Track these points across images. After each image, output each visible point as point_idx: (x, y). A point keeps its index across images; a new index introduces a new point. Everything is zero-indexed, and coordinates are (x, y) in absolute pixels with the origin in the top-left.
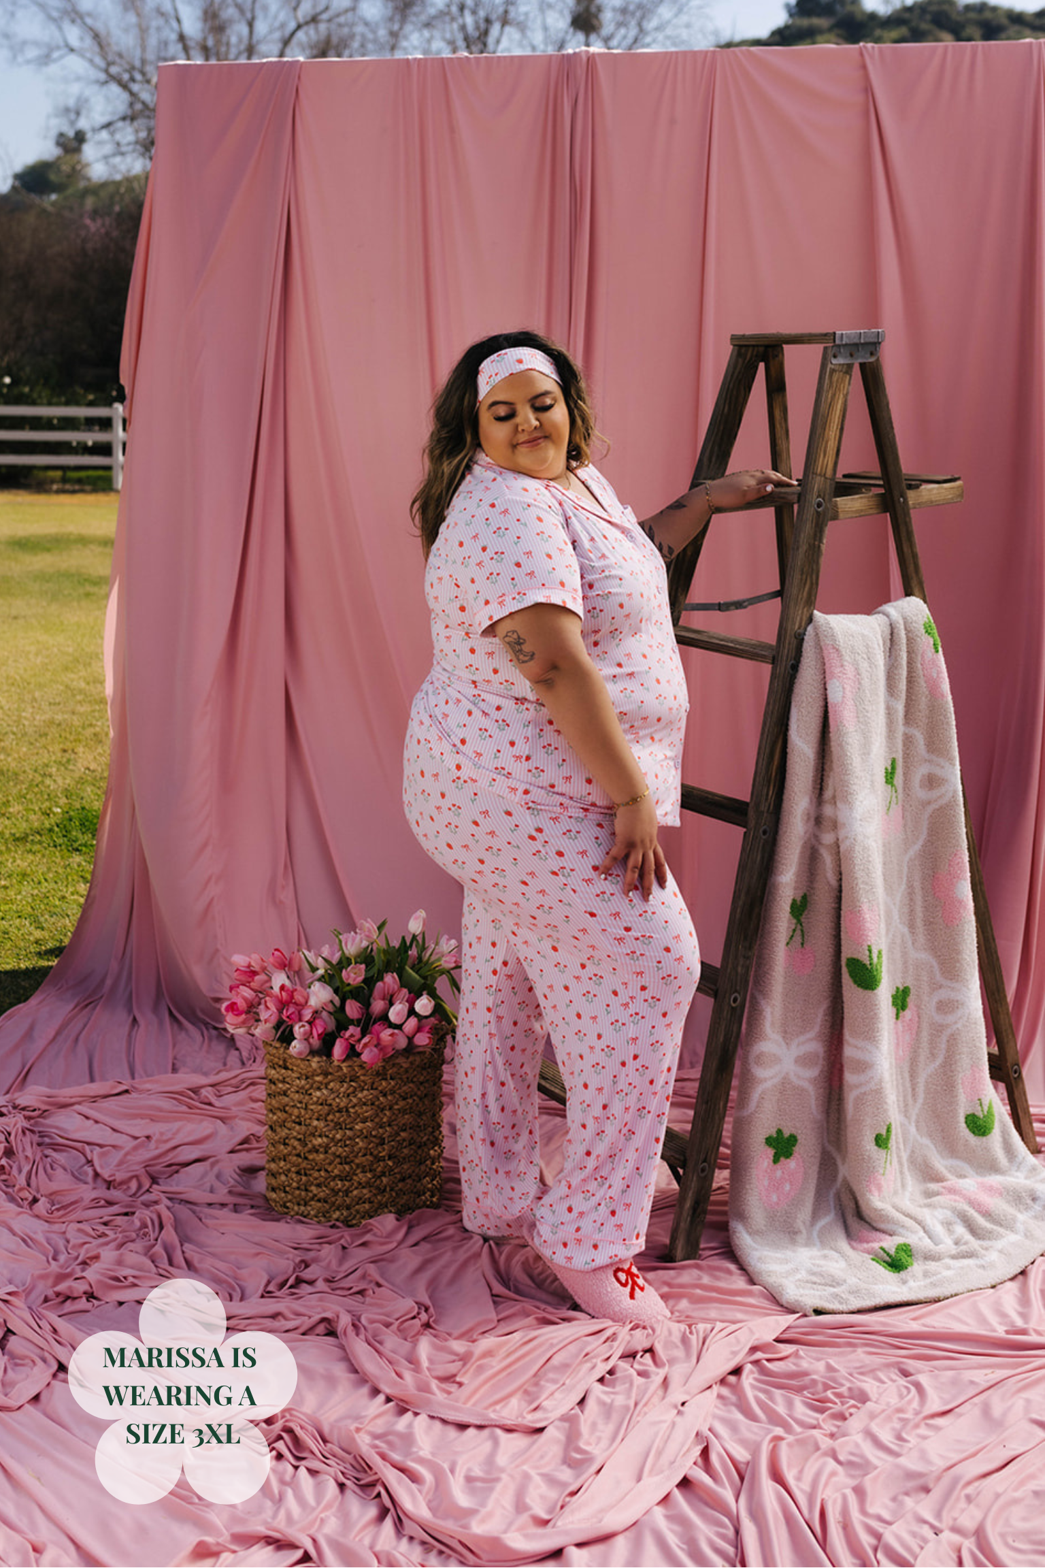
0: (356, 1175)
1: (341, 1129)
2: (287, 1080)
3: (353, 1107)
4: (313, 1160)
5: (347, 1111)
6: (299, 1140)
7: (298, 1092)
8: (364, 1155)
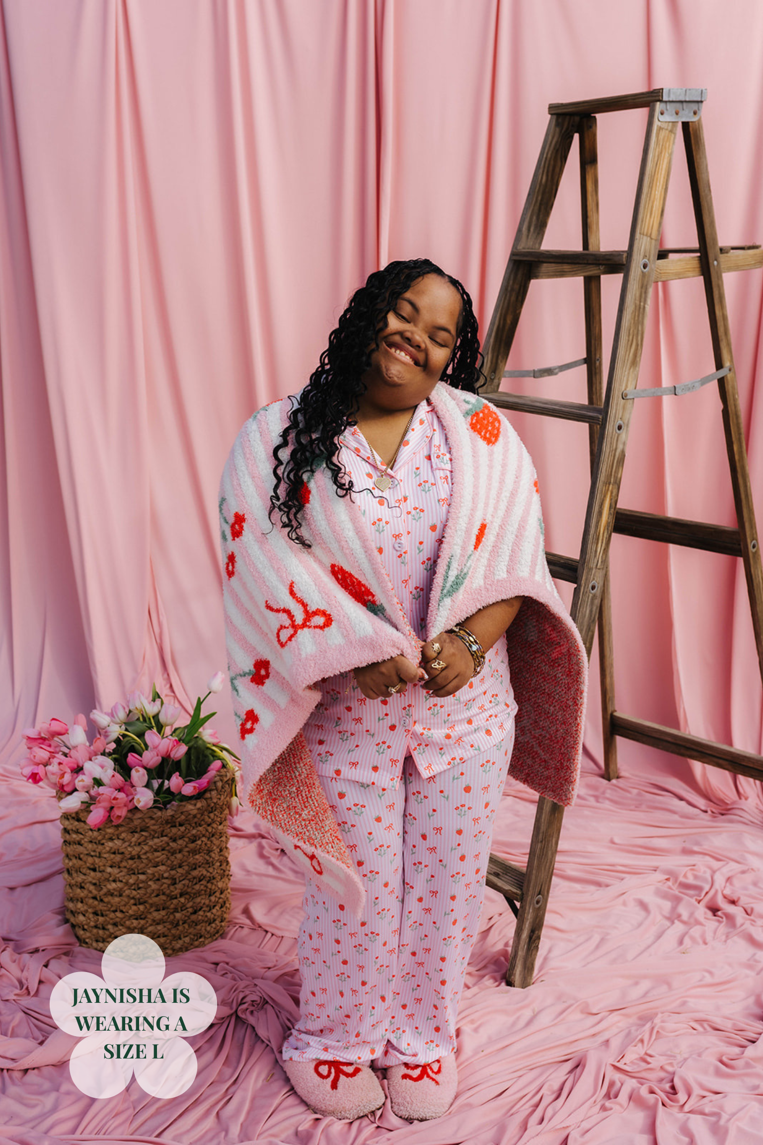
0: (150, 913)
1: (134, 874)
2: (80, 830)
3: (145, 853)
4: (109, 903)
5: (139, 857)
6: (95, 884)
7: (91, 842)
8: (157, 896)
